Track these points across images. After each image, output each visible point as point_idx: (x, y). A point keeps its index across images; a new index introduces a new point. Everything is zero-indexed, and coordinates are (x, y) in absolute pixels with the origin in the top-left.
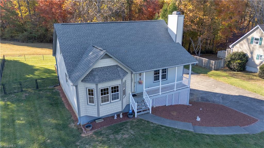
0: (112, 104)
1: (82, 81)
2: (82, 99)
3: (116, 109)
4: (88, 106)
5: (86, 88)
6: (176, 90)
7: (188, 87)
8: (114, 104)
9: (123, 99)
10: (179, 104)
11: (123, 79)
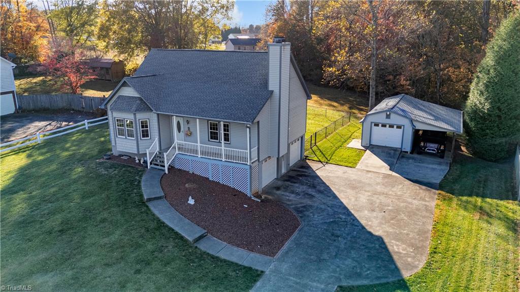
3: (131, 149)
6: (225, 161)
7: (247, 164)
8: (129, 141)
9: (139, 140)
10: (232, 187)
11: (137, 114)
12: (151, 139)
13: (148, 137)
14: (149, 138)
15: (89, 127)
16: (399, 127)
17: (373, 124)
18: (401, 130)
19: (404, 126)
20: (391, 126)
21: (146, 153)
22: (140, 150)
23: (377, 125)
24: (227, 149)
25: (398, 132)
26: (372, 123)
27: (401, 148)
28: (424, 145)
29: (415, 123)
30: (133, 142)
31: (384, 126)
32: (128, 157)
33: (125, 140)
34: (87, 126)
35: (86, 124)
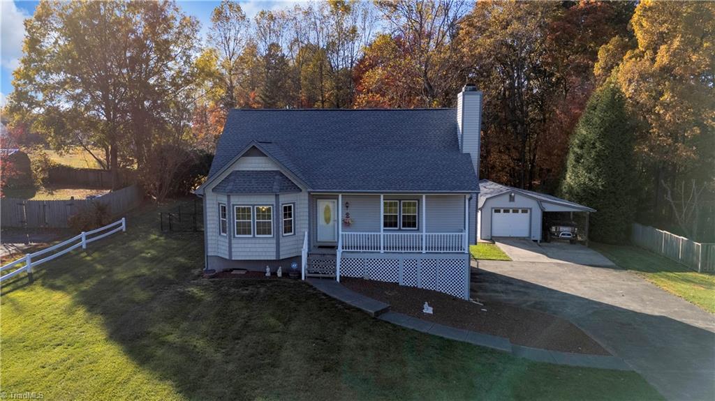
0: (257, 241)
1: (213, 190)
2: (211, 222)
3: (264, 254)
4: (219, 238)
5: (219, 204)
6: (427, 253)
7: (464, 253)
8: (261, 241)
9: (281, 236)
10: (437, 290)
11: (280, 196)
12: (294, 234)
13: (291, 232)
14: (293, 233)
15: (87, 244)
16: (524, 211)
17: (493, 211)
18: (527, 215)
19: (531, 209)
20: (515, 211)
21: (301, 256)
22: (281, 253)
23: (498, 211)
24: (431, 234)
25: (523, 218)
26: (492, 208)
27: (530, 237)
28: (556, 229)
29: (545, 205)
30: (269, 241)
31: (506, 211)
32: (246, 271)
33: (253, 241)
34: (84, 243)
35: (83, 239)
